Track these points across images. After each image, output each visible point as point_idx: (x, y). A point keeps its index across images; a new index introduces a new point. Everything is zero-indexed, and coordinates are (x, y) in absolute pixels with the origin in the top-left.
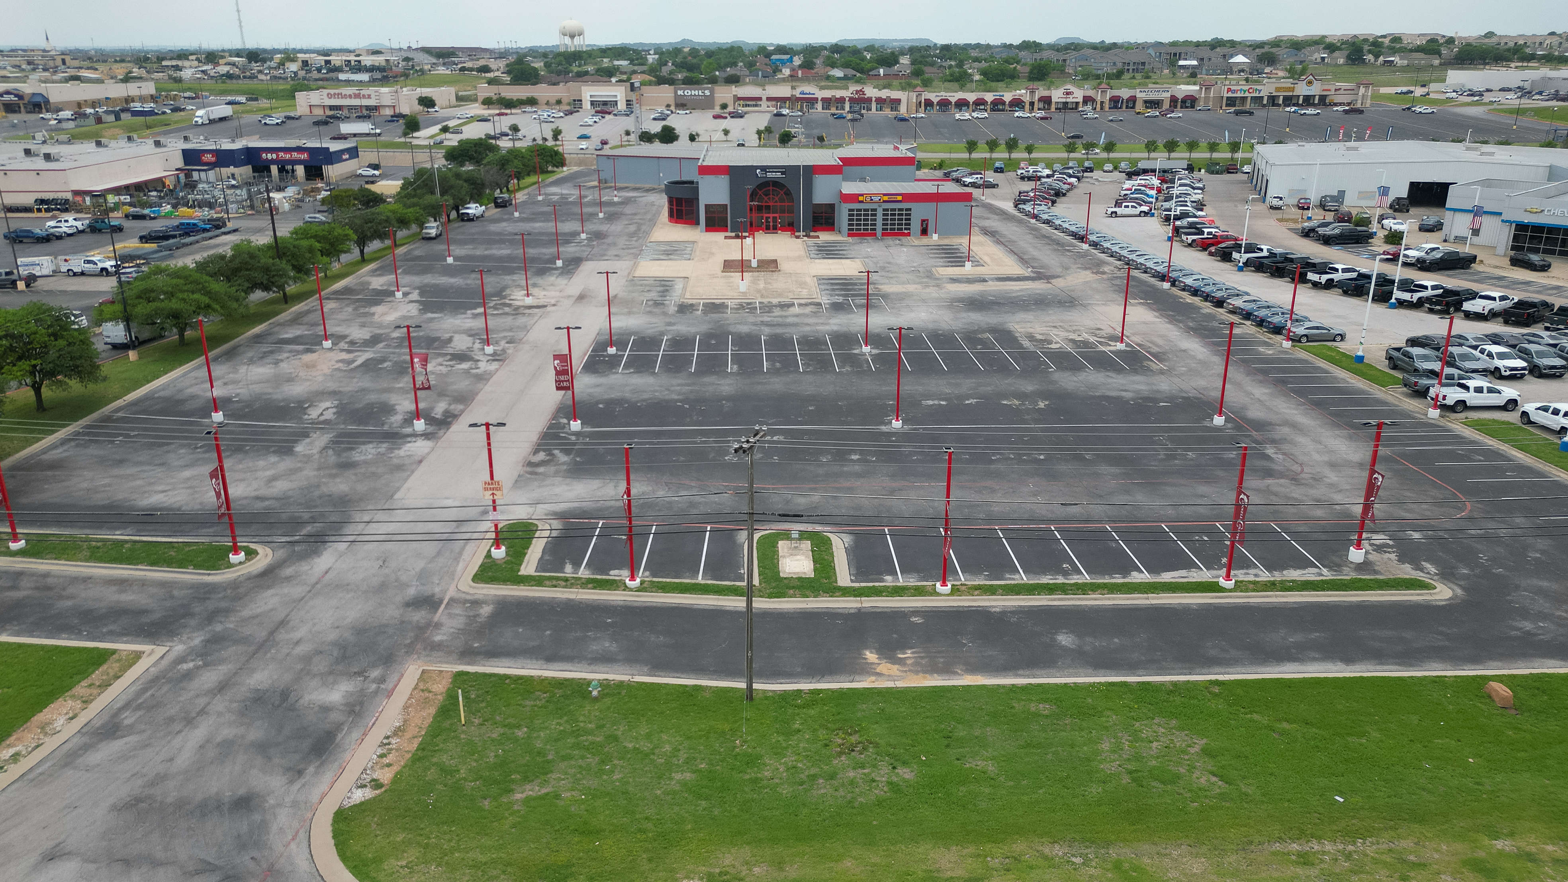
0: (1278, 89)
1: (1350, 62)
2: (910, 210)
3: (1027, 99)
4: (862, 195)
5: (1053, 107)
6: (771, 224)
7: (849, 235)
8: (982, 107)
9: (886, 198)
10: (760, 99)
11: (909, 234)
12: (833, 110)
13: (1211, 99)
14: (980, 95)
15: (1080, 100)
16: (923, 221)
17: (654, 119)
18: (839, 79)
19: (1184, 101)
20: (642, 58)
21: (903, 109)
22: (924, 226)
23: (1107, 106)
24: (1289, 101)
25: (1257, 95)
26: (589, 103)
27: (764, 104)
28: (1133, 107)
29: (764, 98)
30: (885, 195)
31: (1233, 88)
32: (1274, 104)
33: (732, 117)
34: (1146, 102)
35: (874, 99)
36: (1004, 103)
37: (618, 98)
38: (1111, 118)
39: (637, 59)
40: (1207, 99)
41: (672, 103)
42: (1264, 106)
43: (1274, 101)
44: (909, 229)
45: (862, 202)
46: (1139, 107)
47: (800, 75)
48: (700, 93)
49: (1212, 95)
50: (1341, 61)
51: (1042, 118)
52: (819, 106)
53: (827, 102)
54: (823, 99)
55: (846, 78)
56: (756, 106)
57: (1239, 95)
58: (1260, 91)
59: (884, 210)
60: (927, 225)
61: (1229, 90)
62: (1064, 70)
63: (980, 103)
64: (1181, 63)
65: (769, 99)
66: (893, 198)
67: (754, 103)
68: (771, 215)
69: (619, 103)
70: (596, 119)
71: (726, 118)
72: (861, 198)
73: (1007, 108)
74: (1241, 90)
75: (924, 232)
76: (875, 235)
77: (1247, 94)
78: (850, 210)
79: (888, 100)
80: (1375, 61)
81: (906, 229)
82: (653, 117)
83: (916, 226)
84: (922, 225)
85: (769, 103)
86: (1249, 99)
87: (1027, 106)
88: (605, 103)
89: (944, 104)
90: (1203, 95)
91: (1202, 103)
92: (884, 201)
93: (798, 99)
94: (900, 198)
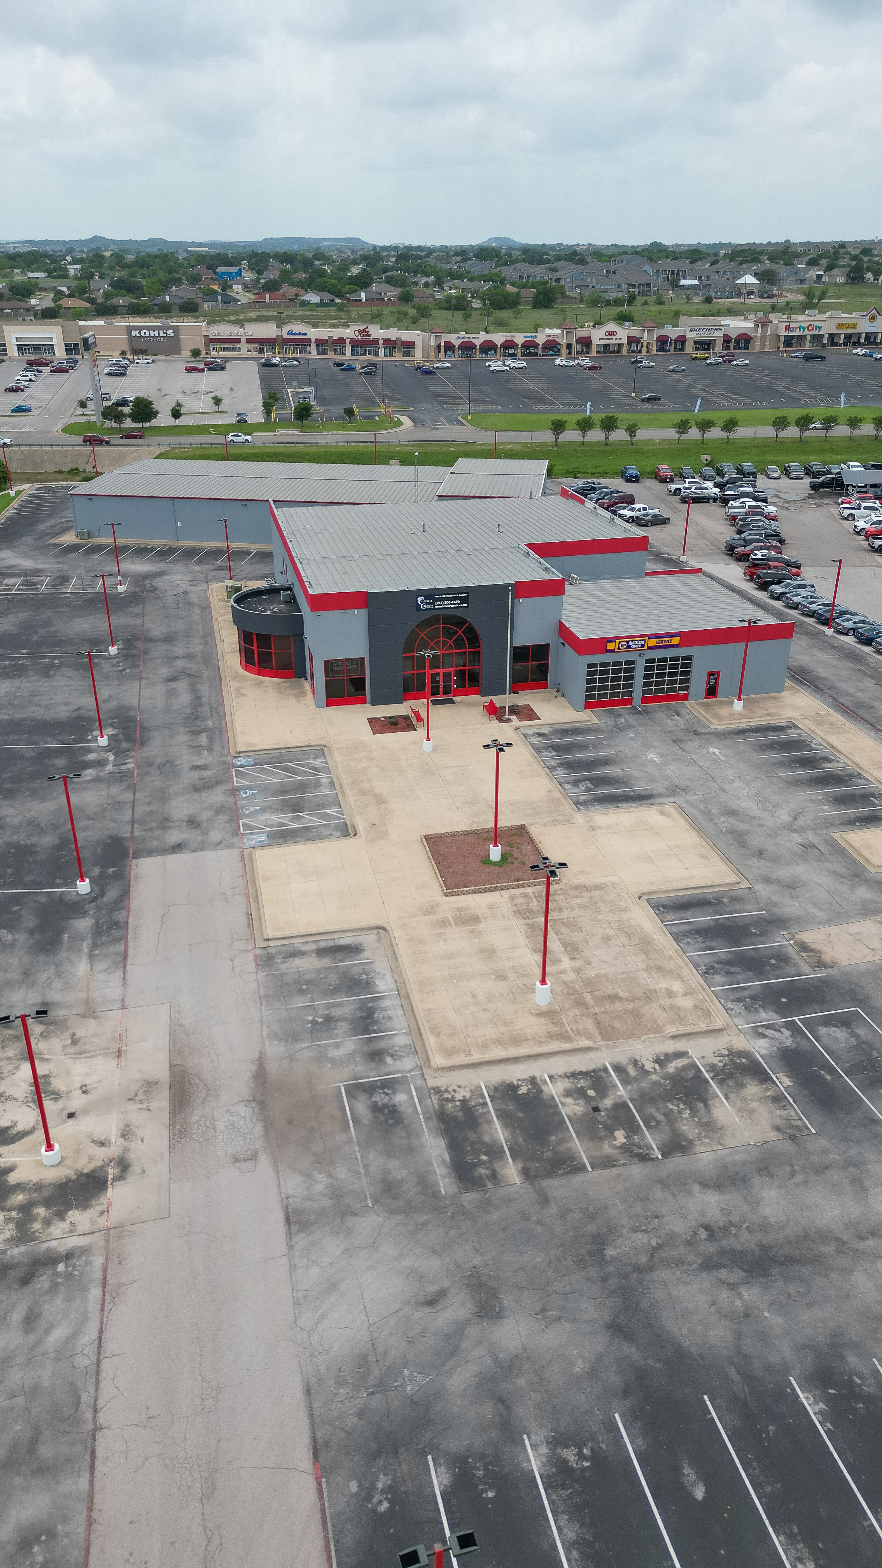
0: (839, 326)
1: (849, 281)
2: (690, 658)
3: (564, 340)
4: (612, 640)
5: (594, 350)
6: (441, 685)
7: (588, 706)
8: (512, 351)
9: (653, 642)
10: (238, 341)
11: (686, 697)
12: (331, 355)
13: (768, 338)
14: (509, 336)
15: (624, 341)
16: (711, 674)
17: (109, 374)
18: (317, 305)
19: (737, 340)
20: (61, 268)
21: (418, 354)
22: (712, 682)
23: (654, 348)
24: (852, 340)
25: (816, 333)
26: (15, 349)
27: (244, 350)
28: (682, 349)
29: (243, 340)
30: (651, 637)
31: (792, 325)
32: (833, 344)
33: (210, 369)
34: (696, 342)
35: (381, 342)
36: (536, 346)
37: (55, 342)
38: (672, 367)
39: (55, 270)
40: (763, 337)
41: (126, 348)
42: (824, 345)
43: (833, 339)
44: (687, 688)
45: (612, 651)
46: (689, 348)
47: (268, 300)
48: (161, 334)
49: (768, 334)
50: (841, 280)
51: (591, 368)
52: (313, 349)
53: (322, 344)
54: (317, 341)
55: (322, 304)
56: (234, 349)
57: (797, 333)
58: (820, 328)
59: (647, 661)
60: (717, 679)
61: (788, 328)
62: (564, 293)
63: (508, 345)
64: (683, 282)
65: (249, 341)
66: (665, 641)
67: (231, 346)
68: (441, 671)
69: (56, 348)
70: (30, 375)
71: (203, 371)
72: (610, 646)
73: (540, 352)
74: (800, 327)
75: (712, 692)
76: (630, 702)
77: (806, 332)
78: (589, 666)
79: (399, 343)
80: (875, 280)
81: (681, 689)
82: (106, 371)
83: (698, 682)
84: (708, 682)
85: (250, 346)
86: (808, 338)
87: (564, 350)
88: (37, 348)
89: (467, 347)
90: (759, 334)
91: (758, 344)
92: (650, 648)
93: (285, 341)
94: (676, 641)
